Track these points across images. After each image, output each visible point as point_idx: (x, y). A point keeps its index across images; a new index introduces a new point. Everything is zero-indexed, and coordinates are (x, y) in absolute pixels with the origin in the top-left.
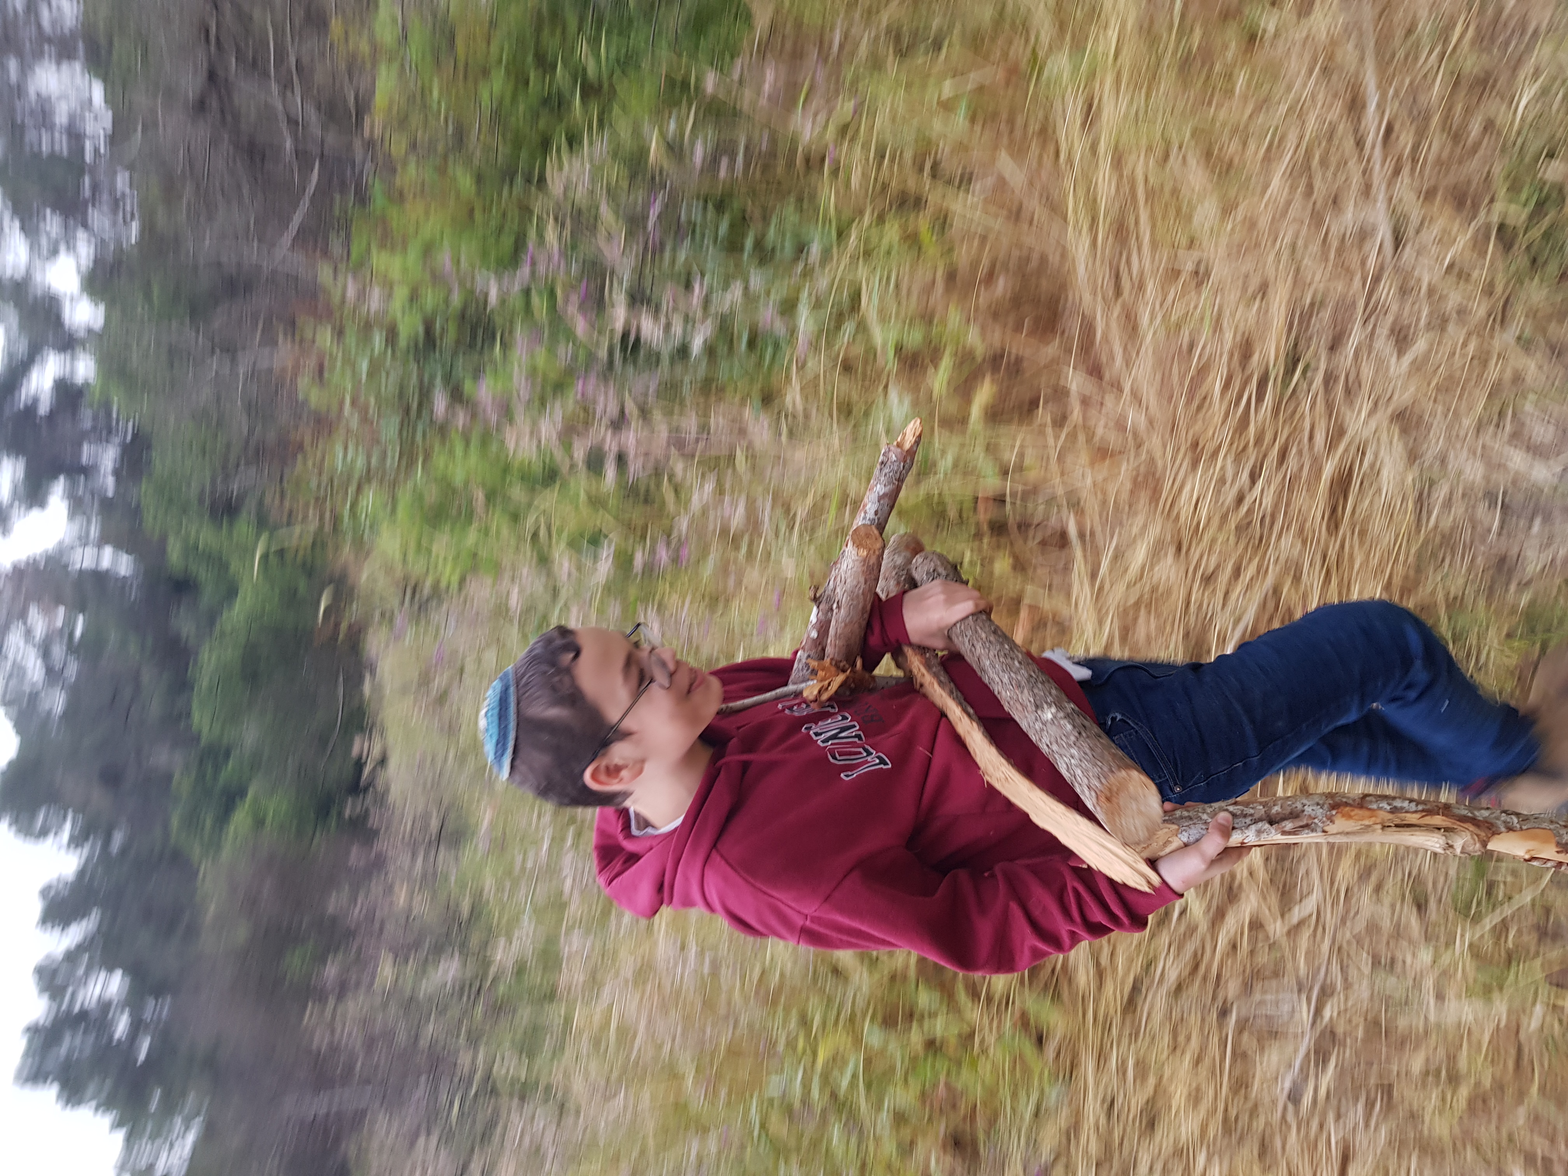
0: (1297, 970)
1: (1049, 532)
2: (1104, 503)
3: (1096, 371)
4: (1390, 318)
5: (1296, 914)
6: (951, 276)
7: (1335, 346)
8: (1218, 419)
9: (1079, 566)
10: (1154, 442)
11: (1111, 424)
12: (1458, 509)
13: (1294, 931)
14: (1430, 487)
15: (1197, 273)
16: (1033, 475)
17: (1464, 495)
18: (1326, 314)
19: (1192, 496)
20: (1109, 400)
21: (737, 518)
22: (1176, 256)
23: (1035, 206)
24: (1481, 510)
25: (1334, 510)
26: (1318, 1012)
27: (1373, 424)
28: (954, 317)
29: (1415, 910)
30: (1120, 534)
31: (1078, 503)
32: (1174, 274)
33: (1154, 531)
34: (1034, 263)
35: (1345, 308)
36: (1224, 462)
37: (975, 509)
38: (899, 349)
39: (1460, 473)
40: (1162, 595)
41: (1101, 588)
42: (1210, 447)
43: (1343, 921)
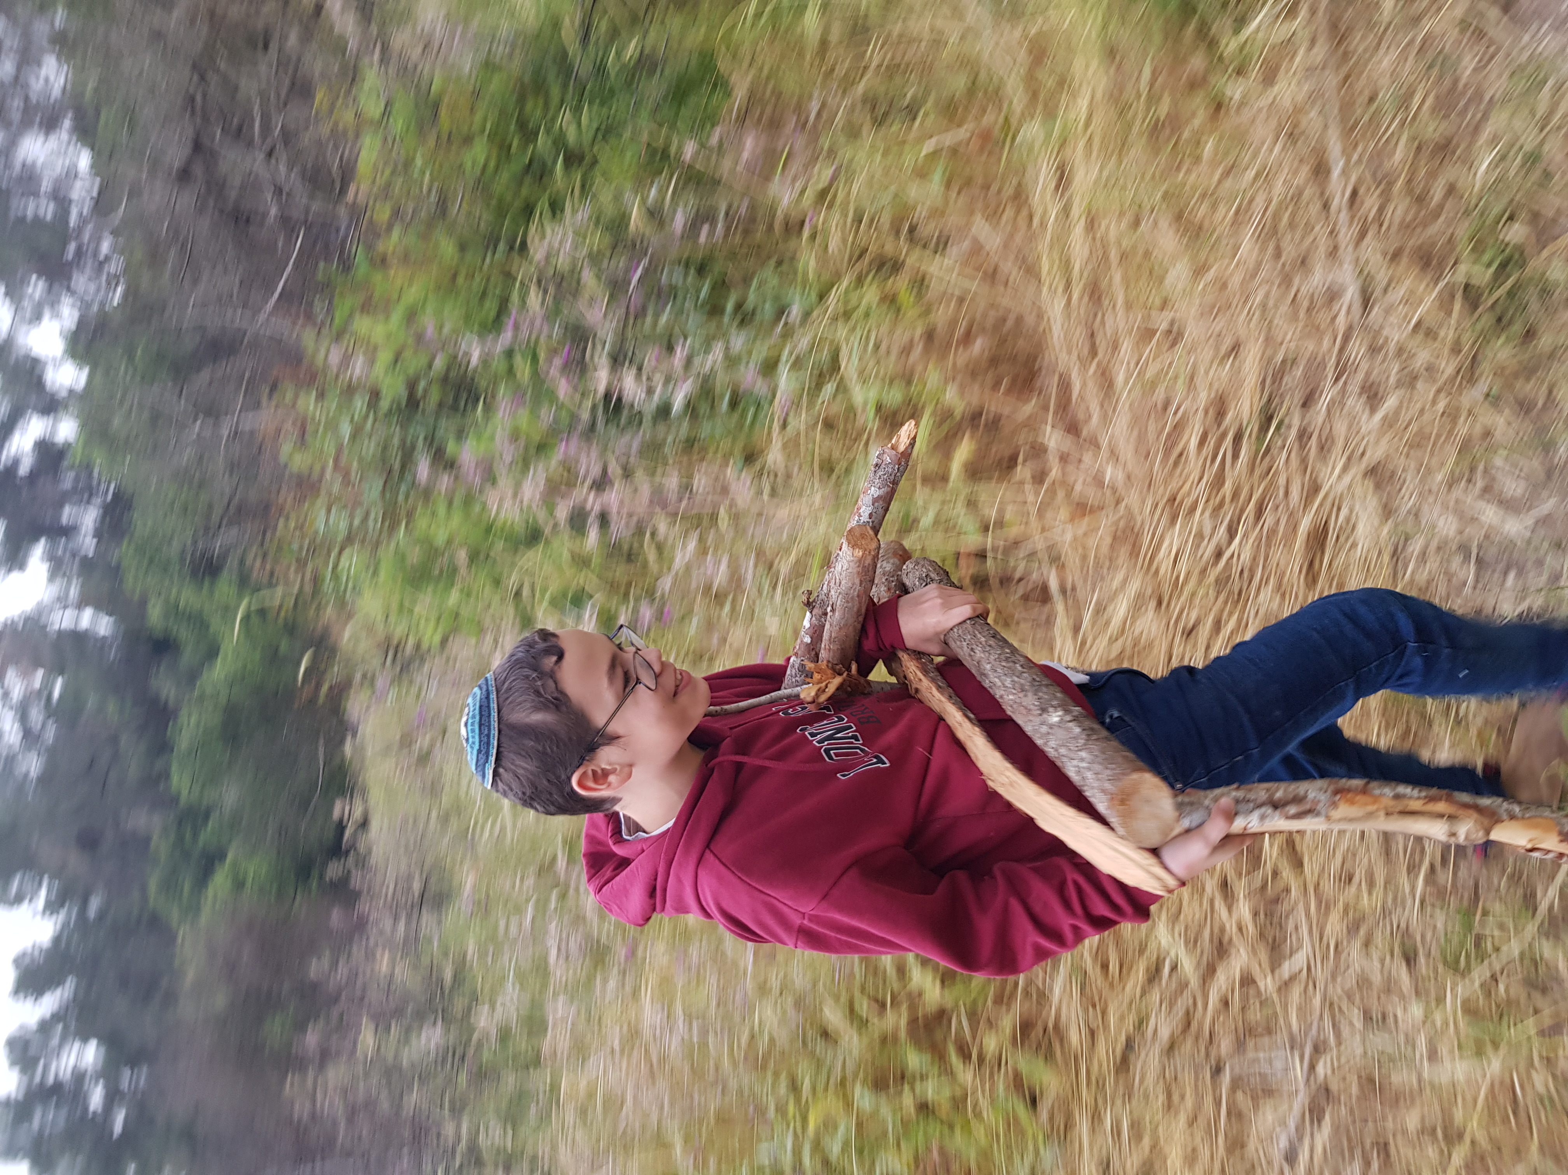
0: (1289, 1026)
1: (1030, 586)
2: (1084, 558)
3: (1073, 429)
4: (1360, 376)
5: (1286, 969)
6: (930, 336)
7: (1307, 403)
8: (1195, 476)
9: (1062, 621)
10: (1132, 498)
11: (1089, 479)
12: (1433, 564)
13: (1285, 987)
14: (1406, 540)
15: (1169, 332)
16: (1014, 532)
17: (1439, 548)
18: (1299, 372)
19: (1170, 552)
20: (1087, 458)
21: (720, 576)
22: (1149, 316)
23: (1009, 268)
24: (1456, 562)
25: (1311, 564)
26: (1312, 1067)
27: (1347, 479)
28: (933, 377)
29: (1404, 964)
30: (1101, 588)
31: (1059, 558)
32: (1148, 333)
33: (1134, 586)
34: (1010, 323)
35: (1316, 366)
36: (1201, 518)
37: (957, 565)
38: (879, 408)
39: (1434, 527)
40: (1144, 648)
41: (1084, 643)
42: (1188, 502)
43: (1334, 977)
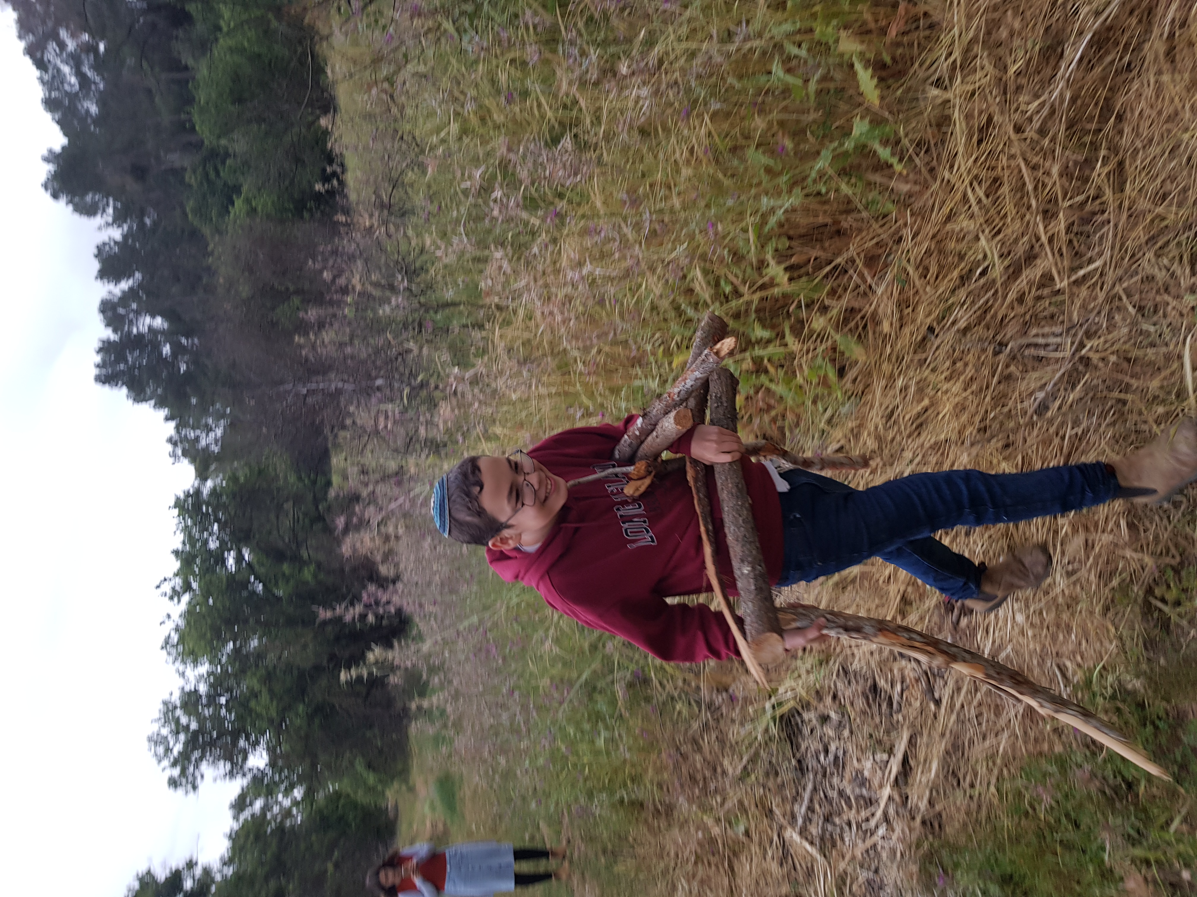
13: (1077, 283)
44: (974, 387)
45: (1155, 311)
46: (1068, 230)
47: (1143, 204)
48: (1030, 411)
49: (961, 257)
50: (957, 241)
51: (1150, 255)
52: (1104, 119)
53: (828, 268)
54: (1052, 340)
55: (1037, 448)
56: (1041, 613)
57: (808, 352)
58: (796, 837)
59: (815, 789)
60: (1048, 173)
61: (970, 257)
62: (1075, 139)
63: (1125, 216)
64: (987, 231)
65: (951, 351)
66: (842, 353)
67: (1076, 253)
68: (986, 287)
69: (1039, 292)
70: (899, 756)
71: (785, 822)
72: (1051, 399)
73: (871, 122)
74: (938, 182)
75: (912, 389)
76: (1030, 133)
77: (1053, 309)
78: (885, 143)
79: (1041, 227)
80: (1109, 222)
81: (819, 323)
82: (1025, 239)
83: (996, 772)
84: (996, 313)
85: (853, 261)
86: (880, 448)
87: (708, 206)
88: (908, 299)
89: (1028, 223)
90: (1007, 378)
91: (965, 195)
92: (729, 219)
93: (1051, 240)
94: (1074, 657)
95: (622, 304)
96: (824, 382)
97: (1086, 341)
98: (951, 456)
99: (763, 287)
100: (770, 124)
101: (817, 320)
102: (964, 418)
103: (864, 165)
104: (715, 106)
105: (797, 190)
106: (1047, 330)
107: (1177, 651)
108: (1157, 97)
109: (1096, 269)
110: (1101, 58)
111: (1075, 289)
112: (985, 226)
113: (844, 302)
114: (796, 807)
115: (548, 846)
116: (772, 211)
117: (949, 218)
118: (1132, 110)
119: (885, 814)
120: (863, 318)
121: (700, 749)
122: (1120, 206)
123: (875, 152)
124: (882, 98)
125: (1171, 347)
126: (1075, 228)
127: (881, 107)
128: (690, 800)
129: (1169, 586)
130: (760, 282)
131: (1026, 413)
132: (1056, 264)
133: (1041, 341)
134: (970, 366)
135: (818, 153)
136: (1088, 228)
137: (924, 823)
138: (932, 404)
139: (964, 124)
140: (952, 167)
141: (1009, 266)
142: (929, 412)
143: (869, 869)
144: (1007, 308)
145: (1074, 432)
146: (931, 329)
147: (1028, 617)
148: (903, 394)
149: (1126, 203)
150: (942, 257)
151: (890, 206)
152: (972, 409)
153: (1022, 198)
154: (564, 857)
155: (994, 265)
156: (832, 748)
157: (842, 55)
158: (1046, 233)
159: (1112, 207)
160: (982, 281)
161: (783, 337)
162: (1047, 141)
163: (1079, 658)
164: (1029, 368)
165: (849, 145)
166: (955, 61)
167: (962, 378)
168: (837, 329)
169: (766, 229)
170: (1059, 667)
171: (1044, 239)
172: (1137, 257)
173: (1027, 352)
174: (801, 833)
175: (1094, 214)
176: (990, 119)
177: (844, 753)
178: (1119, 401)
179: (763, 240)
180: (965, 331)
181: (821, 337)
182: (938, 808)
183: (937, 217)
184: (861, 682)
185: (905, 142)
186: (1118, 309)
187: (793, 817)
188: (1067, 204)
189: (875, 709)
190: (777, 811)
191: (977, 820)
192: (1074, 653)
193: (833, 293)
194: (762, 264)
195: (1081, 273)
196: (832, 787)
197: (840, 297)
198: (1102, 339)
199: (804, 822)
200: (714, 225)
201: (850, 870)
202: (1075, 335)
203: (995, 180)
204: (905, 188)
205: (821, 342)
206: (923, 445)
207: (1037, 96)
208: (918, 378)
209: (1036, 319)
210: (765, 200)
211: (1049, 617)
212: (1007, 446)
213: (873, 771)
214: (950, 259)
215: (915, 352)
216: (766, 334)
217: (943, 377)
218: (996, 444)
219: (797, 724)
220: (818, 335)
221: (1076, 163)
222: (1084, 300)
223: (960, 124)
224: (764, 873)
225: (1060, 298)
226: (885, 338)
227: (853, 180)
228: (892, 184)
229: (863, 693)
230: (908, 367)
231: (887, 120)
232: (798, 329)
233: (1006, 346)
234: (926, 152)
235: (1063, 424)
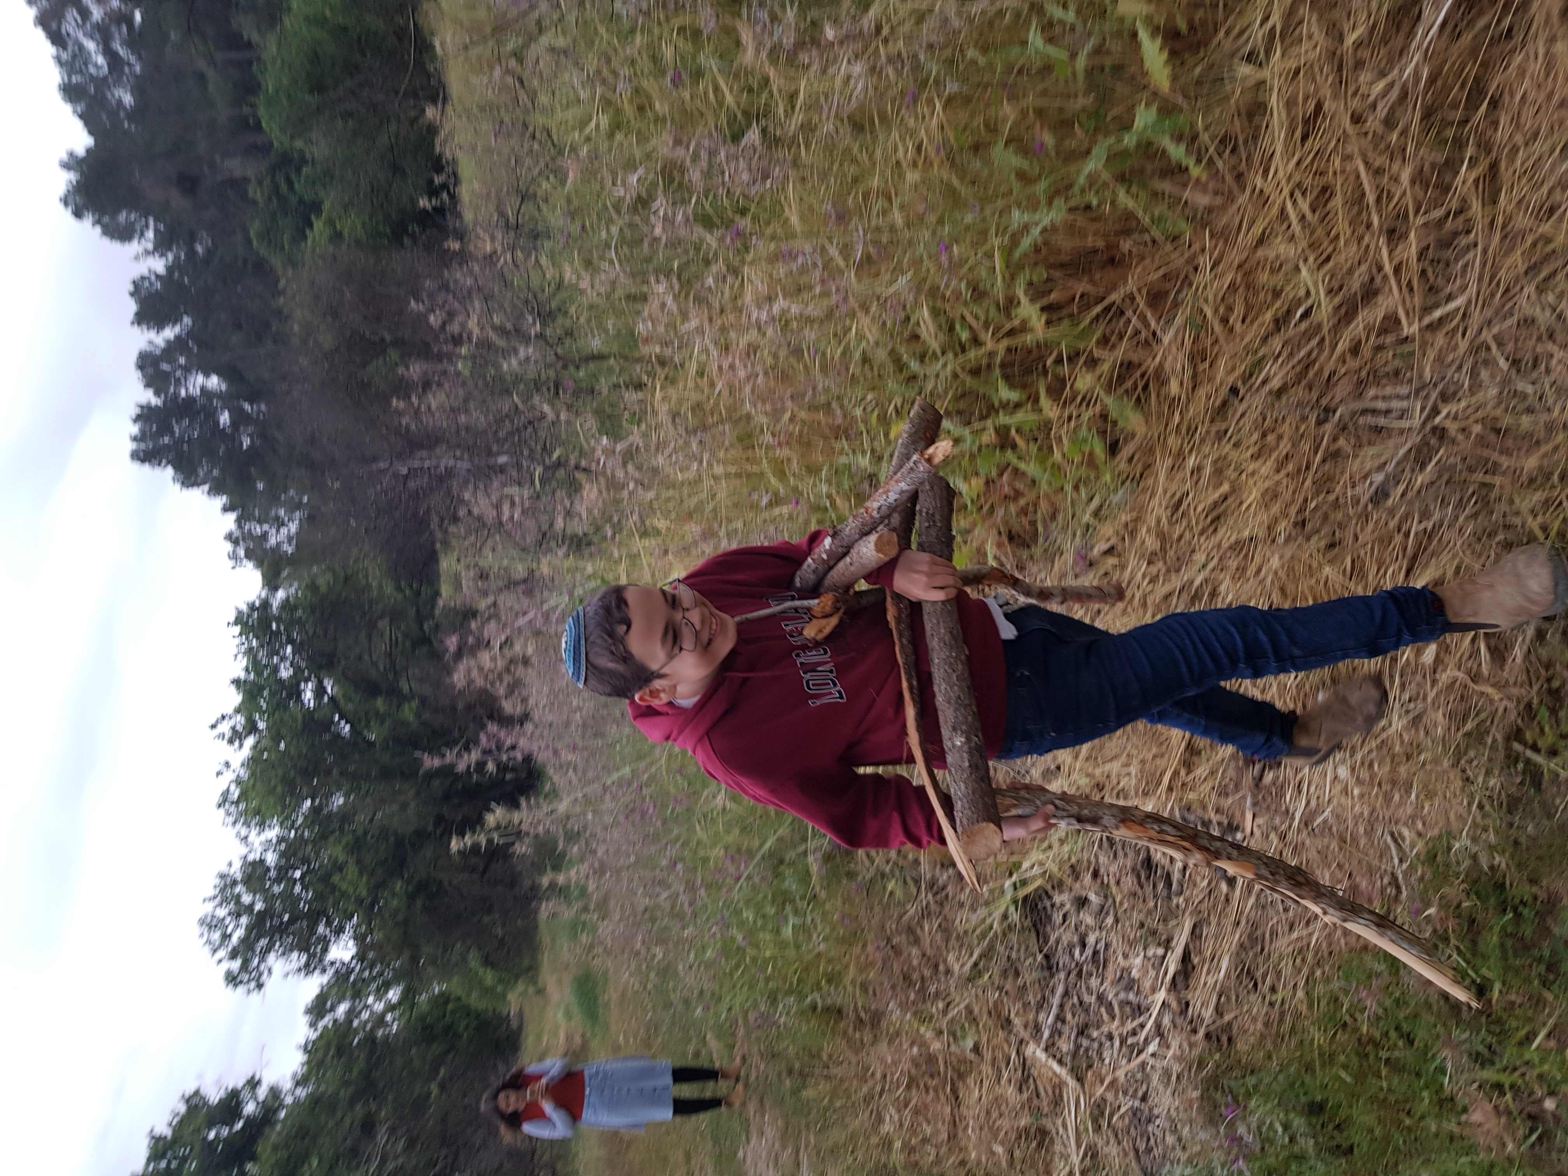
0: (1421, 371)
13: (1431, 328)
43: (1493, 318)
44: (1290, 467)
45: (1535, 366)
46: (1421, 255)
47: (1522, 221)
48: (1364, 499)
49: (1277, 294)
50: (1272, 271)
51: (1530, 289)
52: (1472, 105)
53: (1098, 309)
54: (1396, 404)
55: (1372, 549)
56: (1371, 765)
57: (1070, 418)
58: (1041, 1055)
59: (1066, 994)
60: (1396, 180)
61: (1289, 293)
62: (1433, 132)
63: (1497, 237)
64: (1311, 259)
65: (1260, 419)
66: (1115, 423)
67: (1430, 289)
68: (1308, 335)
69: (1381, 340)
70: (1179, 951)
71: (1025, 1035)
72: (1392, 483)
73: (1160, 110)
74: (1248, 192)
75: (1208, 471)
76: (1373, 123)
77: (1398, 363)
78: (1178, 138)
79: (1385, 253)
80: (1476, 245)
81: (1084, 381)
82: (1364, 268)
83: (1305, 971)
84: (1321, 369)
85: (1133, 299)
86: (1163, 549)
87: (941, 221)
88: (1204, 350)
89: (1368, 246)
90: (1334, 455)
91: (1283, 210)
92: (968, 239)
93: (1397, 270)
94: (1414, 823)
95: (824, 354)
96: (1091, 461)
97: (1440, 404)
98: (1258, 559)
99: (1011, 333)
100: (1024, 114)
101: (1083, 377)
102: (1275, 509)
103: (1149, 168)
104: (952, 87)
105: (1059, 202)
106: (1389, 390)
107: (1550, 816)
108: (1547, 75)
109: (1458, 309)
110: (1471, 23)
111: (1428, 336)
112: (1307, 252)
113: (1120, 353)
114: (1042, 1016)
115: (717, 1065)
116: (1026, 228)
117: (1261, 241)
118: (1512, 96)
119: (1158, 1025)
120: (1143, 376)
121: (917, 941)
122: (1492, 222)
123: (1164, 151)
124: (1174, 78)
125: (1556, 412)
126: (1430, 253)
127: (1173, 89)
128: (904, 1006)
129: (1542, 731)
130: (1008, 326)
131: (1358, 501)
132: (1404, 302)
133: (1381, 405)
134: (1285, 439)
135: (1088, 152)
136: (1449, 254)
137: (1208, 1036)
138: (1233, 490)
139: (1284, 115)
140: (1266, 172)
141: (1340, 306)
142: (1230, 501)
143: (1134, 1096)
144: (1338, 361)
145: (1422, 527)
146: (1234, 391)
147: (1353, 769)
148: (1195, 478)
149: (1500, 220)
150: (1250, 295)
151: (1183, 225)
152: (1287, 496)
153: (1359, 213)
154: (737, 1080)
155: (1319, 305)
156: (1091, 939)
157: (1122, 20)
158: (1391, 260)
159: (1480, 225)
160: (1304, 325)
161: (1037, 400)
162: (1395, 137)
163: (1420, 825)
164: (1365, 440)
165: (1129, 140)
166: (1273, 28)
167: (1274, 456)
168: (1109, 388)
169: (1017, 254)
170: (1392, 835)
171: (1388, 268)
172: (1512, 293)
173: (1361, 421)
174: (1046, 1049)
175: (1456, 234)
176: (1319, 106)
177: (1107, 946)
178: (1484, 485)
179: (1013, 270)
180: (1280, 393)
181: (1087, 400)
182: (1227, 1018)
183: (1245, 240)
184: (1131, 855)
185: (1205, 137)
186: (1486, 362)
187: (1037, 1028)
188: (1420, 220)
189: (1149, 889)
190: (1017, 1021)
191: (1278, 1033)
192: (1413, 818)
193: (1104, 341)
194: (1011, 302)
195: (1437, 314)
196: (1090, 991)
197: (1114, 347)
198: (1463, 404)
199: (1051, 1036)
200: (948, 248)
201: (1110, 1097)
202: (1427, 397)
203: (1324, 189)
204: (1202, 200)
205: (1088, 405)
206: (1219, 545)
207: (1382, 74)
208: (1216, 456)
209: (1376, 377)
210: (1016, 214)
211: (1382, 771)
212: (1332, 546)
213: (1144, 969)
214: (1262, 296)
215: (1212, 421)
216: (1013, 396)
217: (1249, 454)
218: (1318, 542)
219: (1045, 908)
220: (1083, 398)
221: (1433, 166)
222: (1440, 350)
223: (1279, 113)
224: (998, 1100)
225: (1407, 348)
226: (1173, 402)
227: (1134, 189)
228: (1186, 194)
229: (1133, 870)
230: (1202, 441)
231: (1181, 110)
232: (1056, 390)
233: (1334, 412)
234: (1233, 151)
235: (1406, 517)
